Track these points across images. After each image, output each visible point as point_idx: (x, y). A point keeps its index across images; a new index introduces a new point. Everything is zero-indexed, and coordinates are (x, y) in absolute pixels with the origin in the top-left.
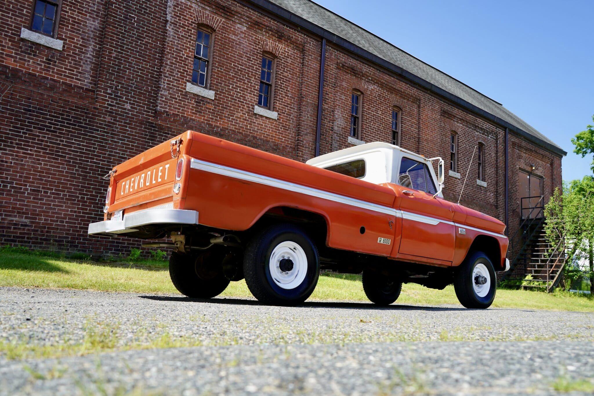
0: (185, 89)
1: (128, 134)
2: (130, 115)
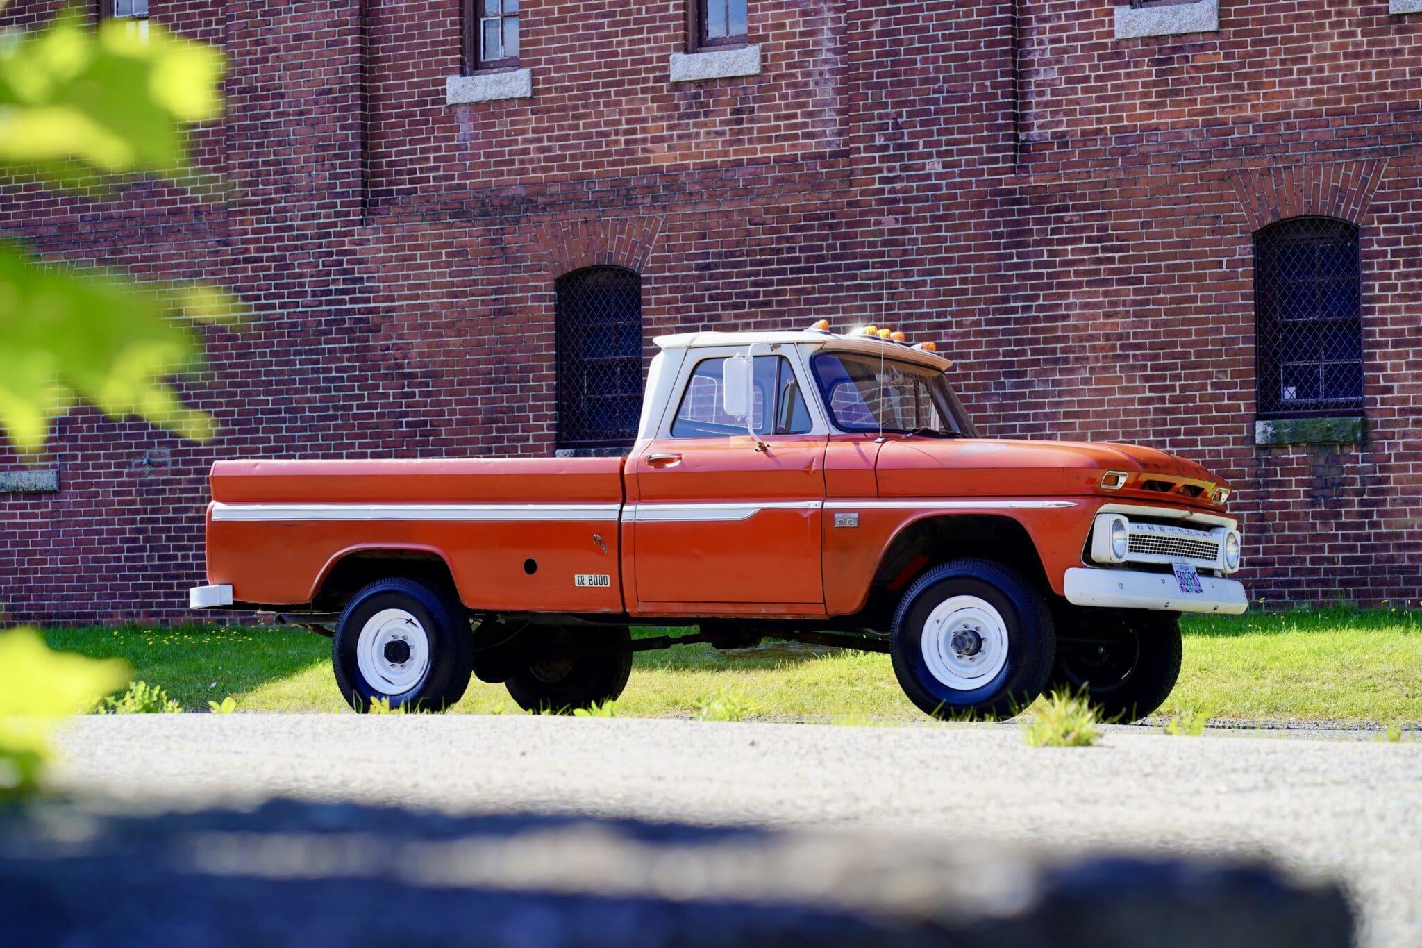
0: (1111, 34)
1: (948, 250)
2: (944, 191)
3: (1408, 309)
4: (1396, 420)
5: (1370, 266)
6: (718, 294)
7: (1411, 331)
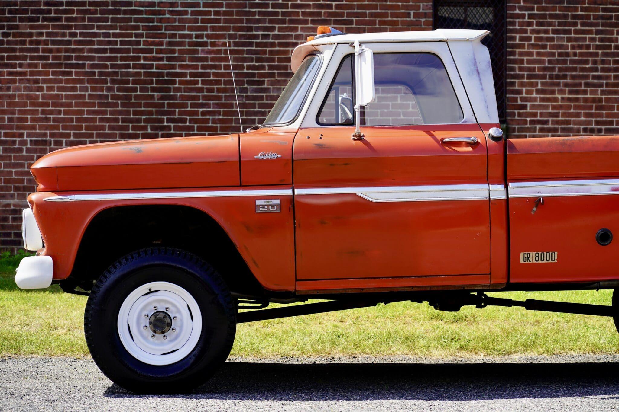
3: (538, 54)
4: (528, 128)
5: (513, 24)
6: (17, 9)
7: (540, 69)
